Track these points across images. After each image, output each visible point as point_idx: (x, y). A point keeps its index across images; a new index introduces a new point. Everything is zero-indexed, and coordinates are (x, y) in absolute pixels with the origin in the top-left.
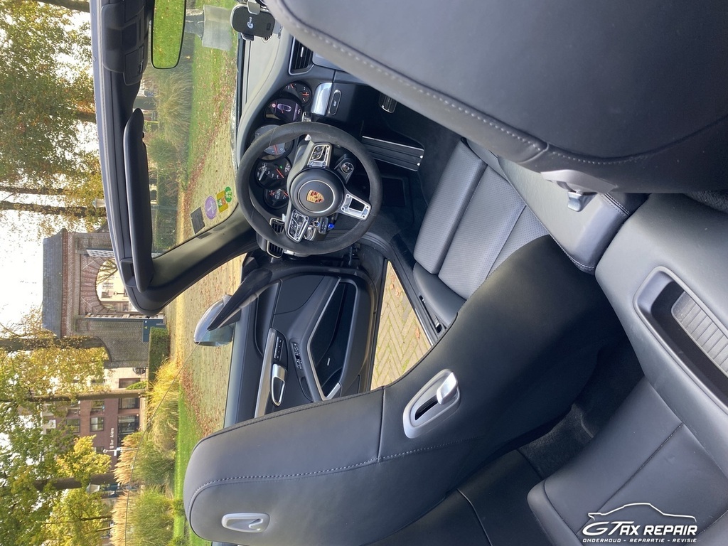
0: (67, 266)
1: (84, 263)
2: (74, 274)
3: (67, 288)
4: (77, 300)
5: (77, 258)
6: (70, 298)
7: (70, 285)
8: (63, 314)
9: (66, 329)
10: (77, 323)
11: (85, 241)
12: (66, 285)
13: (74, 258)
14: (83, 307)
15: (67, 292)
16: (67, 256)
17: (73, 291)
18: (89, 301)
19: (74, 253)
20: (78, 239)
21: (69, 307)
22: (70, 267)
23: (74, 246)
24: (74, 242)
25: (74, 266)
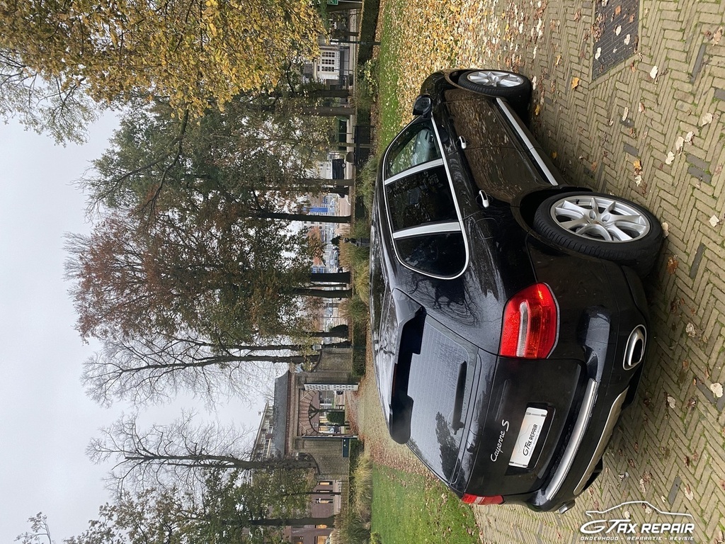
0: (290, 398)
1: (302, 395)
2: (295, 404)
3: (289, 415)
4: (296, 425)
5: (297, 391)
6: (291, 422)
7: (292, 413)
8: (287, 436)
9: (288, 447)
10: (296, 441)
11: (303, 379)
12: (289, 413)
13: (295, 392)
14: (300, 430)
15: (289, 418)
16: (290, 391)
17: (294, 417)
18: (304, 425)
19: (295, 388)
20: (298, 378)
21: (291, 429)
22: (292, 399)
23: (295, 383)
24: (295, 381)
25: (295, 398)
